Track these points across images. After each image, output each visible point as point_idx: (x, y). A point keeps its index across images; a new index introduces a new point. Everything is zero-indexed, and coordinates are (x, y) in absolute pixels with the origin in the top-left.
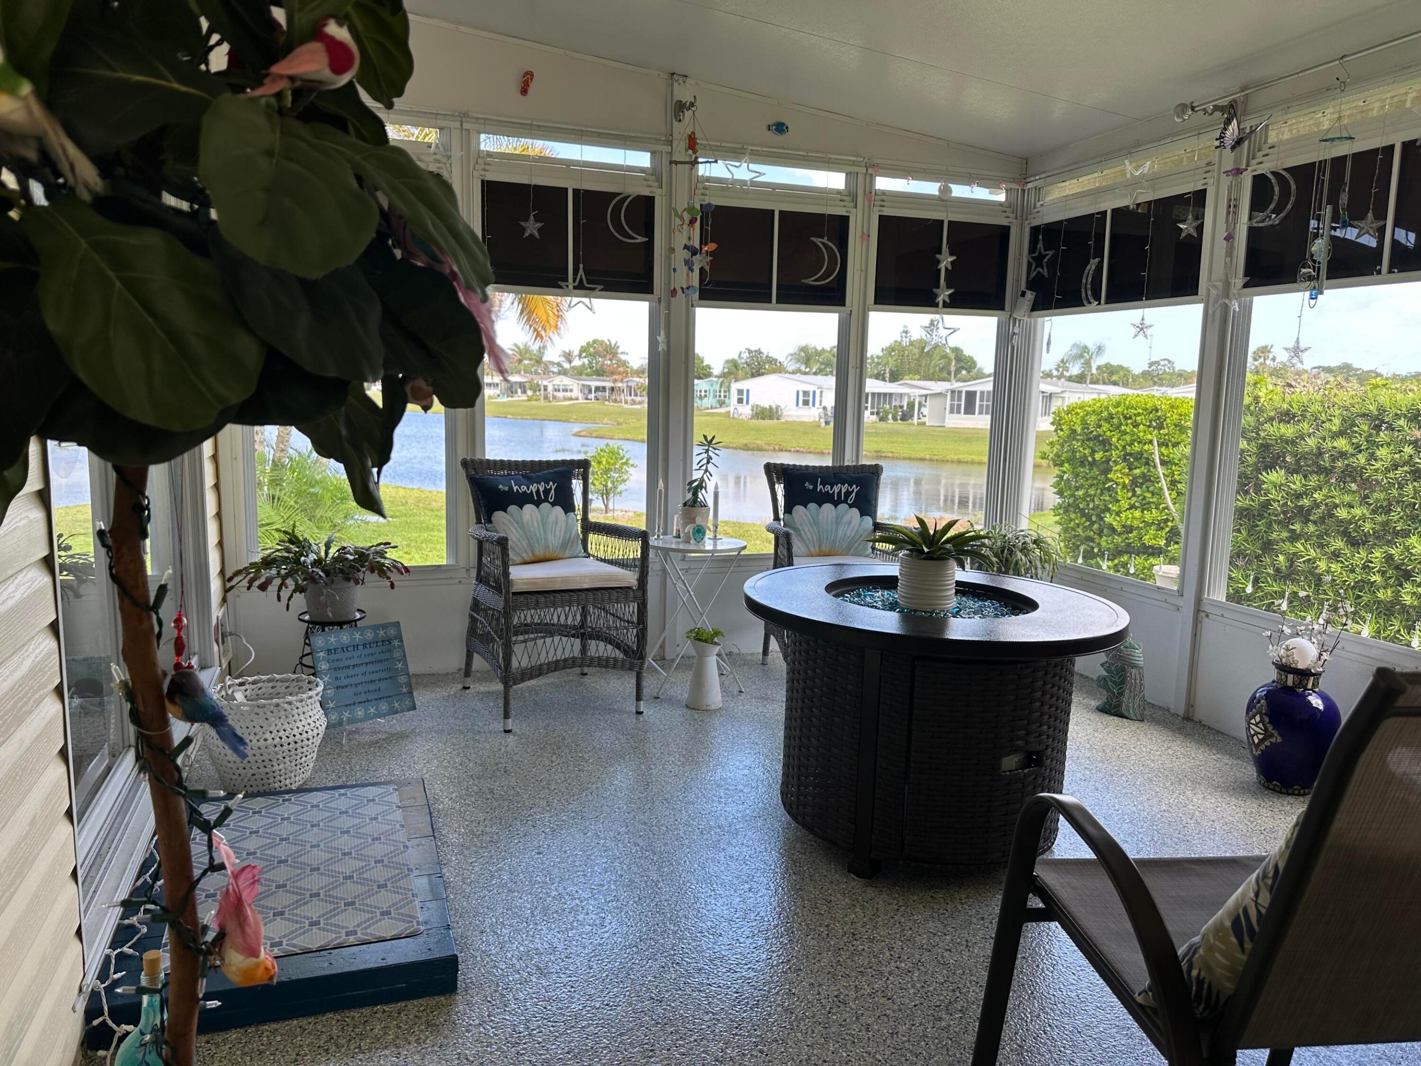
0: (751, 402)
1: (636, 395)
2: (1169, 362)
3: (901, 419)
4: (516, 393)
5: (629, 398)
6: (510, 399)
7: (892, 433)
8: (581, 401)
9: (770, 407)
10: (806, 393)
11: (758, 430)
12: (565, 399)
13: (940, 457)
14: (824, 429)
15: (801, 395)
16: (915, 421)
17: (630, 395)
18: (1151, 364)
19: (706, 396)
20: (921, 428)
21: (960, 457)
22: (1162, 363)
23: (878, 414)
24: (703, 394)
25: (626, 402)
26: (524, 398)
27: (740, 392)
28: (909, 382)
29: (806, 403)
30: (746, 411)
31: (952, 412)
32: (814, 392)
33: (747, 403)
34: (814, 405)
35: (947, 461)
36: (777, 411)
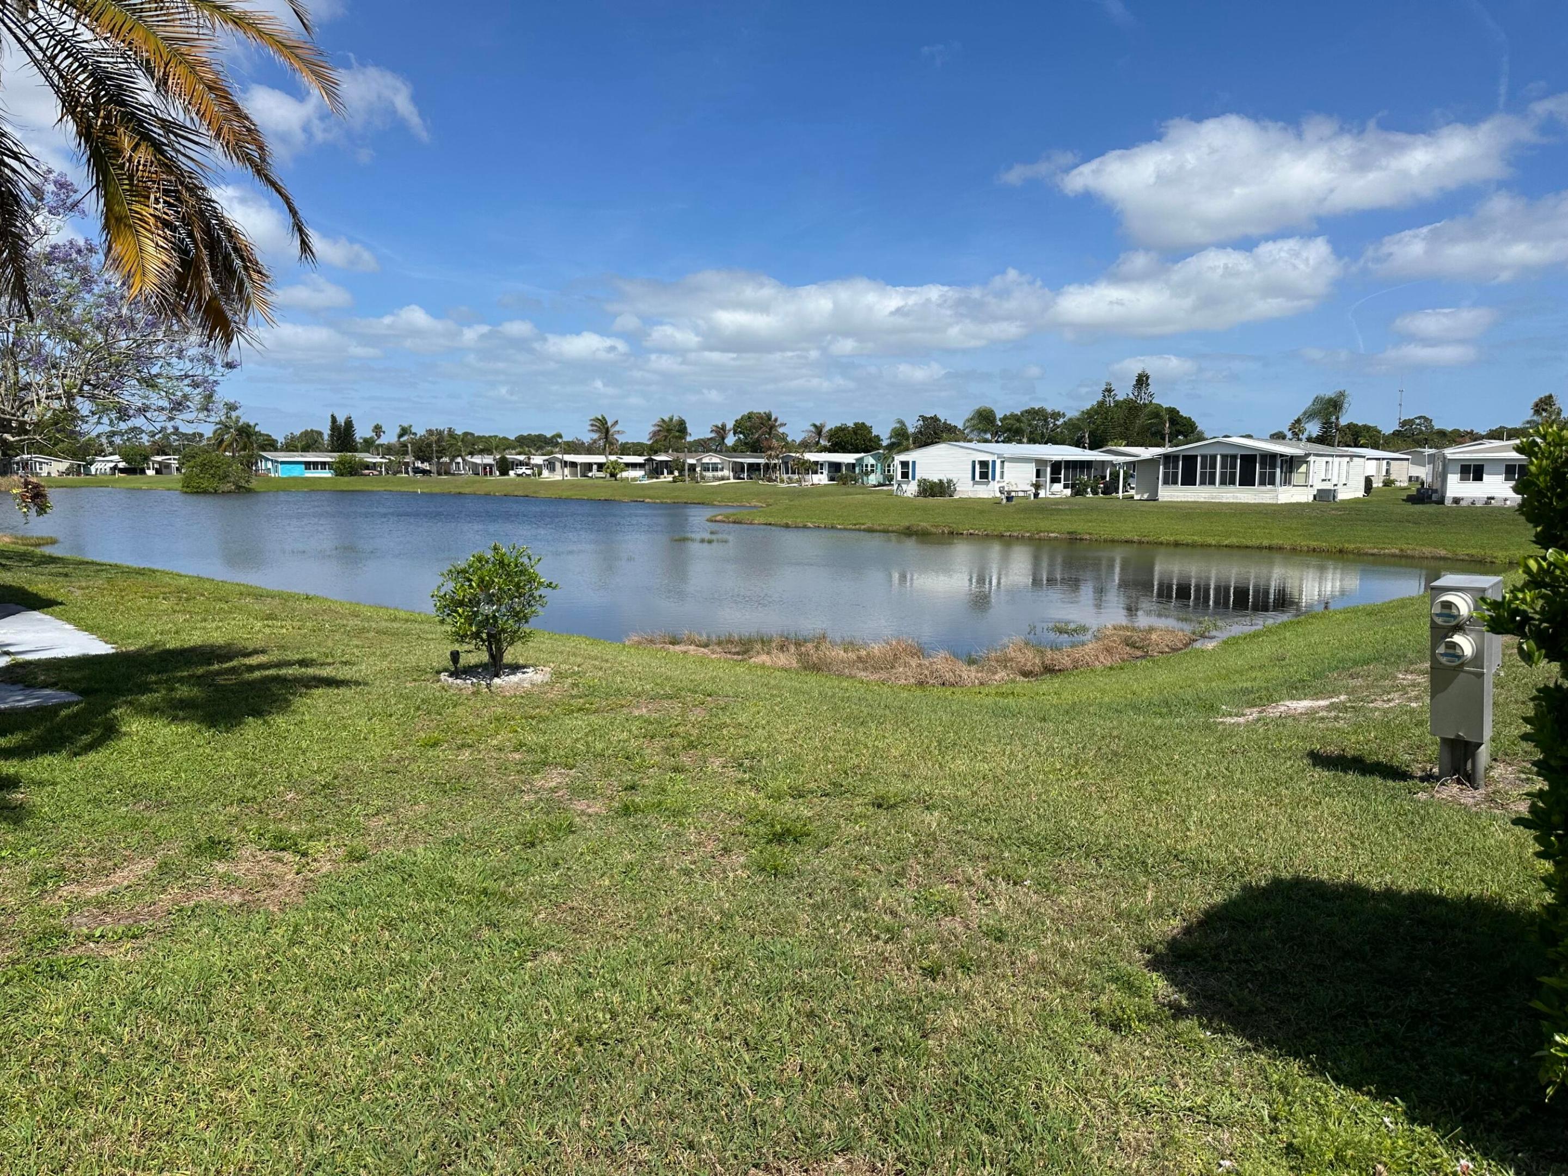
0: (917, 478)
1: (793, 473)
2: (1426, 419)
3: (1102, 493)
4: (663, 473)
5: (785, 477)
6: (655, 480)
7: (1089, 509)
8: (732, 481)
9: (940, 480)
10: (984, 464)
11: (925, 509)
12: (716, 479)
13: (1151, 539)
14: (1005, 506)
15: (977, 467)
16: (1120, 495)
17: (787, 473)
18: (1404, 424)
19: (872, 471)
20: (1126, 502)
21: (1178, 538)
22: (1418, 421)
23: (1073, 487)
24: (869, 469)
25: (782, 481)
26: (670, 478)
27: (905, 464)
28: (1114, 448)
29: (984, 475)
30: (911, 489)
31: (1166, 482)
32: (994, 462)
33: (914, 478)
34: (994, 479)
35: (1161, 543)
36: (949, 487)
